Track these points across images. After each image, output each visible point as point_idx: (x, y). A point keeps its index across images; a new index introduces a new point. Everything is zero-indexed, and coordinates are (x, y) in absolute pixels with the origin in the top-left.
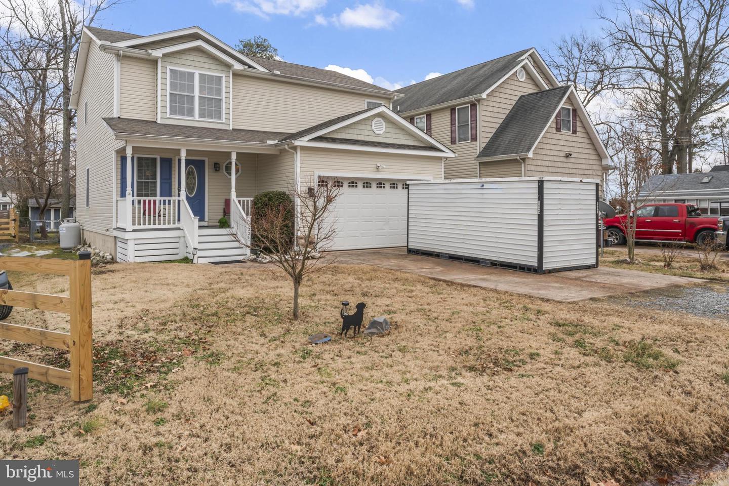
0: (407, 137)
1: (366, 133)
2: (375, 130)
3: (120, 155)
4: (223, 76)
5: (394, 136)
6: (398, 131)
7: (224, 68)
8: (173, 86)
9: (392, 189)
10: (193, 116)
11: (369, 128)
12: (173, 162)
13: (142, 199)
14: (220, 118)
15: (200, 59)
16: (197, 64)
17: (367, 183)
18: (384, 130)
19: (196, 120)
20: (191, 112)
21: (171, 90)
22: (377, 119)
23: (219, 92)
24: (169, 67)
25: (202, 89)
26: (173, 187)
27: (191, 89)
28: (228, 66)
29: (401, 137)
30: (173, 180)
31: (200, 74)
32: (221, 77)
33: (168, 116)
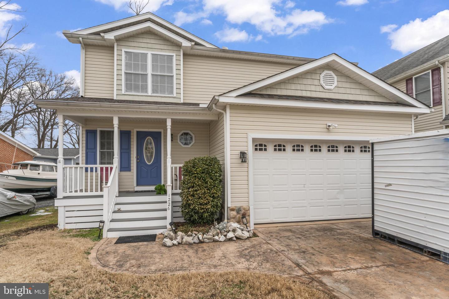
0: (365, 93)
1: (313, 88)
2: (324, 85)
3: (84, 129)
4: (174, 54)
5: (348, 91)
6: (353, 86)
7: (175, 48)
8: (128, 66)
9: (347, 153)
10: (147, 92)
11: (316, 82)
12: (132, 134)
13: (104, 166)
14: (172, 92)
15: (153, 41)
16: (149, 46)
17: (316, 147)
18: (336, 84)
19: (149, 94)
20: (145, 89)
21: (126, 70)
22: (326, 72)
23: (170, 69)
24: (123, 50)
25: (154, 68)
26: (132, 156)
27: (145, 67)
28: (178, 45)
29: (358, 92)
30: (132, 149)
31: (153, 54)
32: (173, 56)
33: (123, 93)
